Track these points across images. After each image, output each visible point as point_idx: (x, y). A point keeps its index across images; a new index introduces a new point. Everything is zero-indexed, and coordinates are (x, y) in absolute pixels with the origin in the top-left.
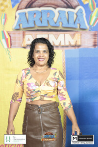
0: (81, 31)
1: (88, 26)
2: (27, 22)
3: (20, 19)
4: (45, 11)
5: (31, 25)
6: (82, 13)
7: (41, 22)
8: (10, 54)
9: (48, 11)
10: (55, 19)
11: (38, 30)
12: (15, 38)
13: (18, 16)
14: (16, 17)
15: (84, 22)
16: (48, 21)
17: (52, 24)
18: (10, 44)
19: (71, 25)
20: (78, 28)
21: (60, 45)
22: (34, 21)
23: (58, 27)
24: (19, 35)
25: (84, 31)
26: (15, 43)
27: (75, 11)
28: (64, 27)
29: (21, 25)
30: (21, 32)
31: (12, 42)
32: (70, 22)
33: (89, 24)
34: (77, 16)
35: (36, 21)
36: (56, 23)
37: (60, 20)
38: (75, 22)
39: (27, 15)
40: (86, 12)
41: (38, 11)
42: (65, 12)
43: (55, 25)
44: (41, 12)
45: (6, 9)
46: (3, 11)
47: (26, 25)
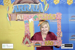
0: (41, 13)
1: (43, 11)
3: (15, 9)
4: (25, 5)
5: (19, 11)
6: (41, 6)
7: (24, 10)
8: (10, 23)
9: (27, 5)
10: (30, 8)
11: (22, 13)
12: (13, 16)
13: (14, 7)
14: (13, 8)
15: (42, 9)
16: (27, 9)
17: (28, 10)
18: (11, 19)
19: (36, 11)
20: (40, 12)
22: (21, 9)
23: (31, 12)
25: (42, 13)
26: (13, 18)
27: (38, 5)
28: (34, 12)
29: (15, 11)
30: (15, 14)
31: (12, 18)
32: (36, 9)
33: (44, 10)
34: (39, 7)
35: (22, 9)
36: (30, 10)
38: (38, 10)
39: (18, 7)
40: (43, 5)
41: (22, 5)
42: (34, 5)
43: (30, 11)
44: (24, 6)
45: (9, 4)
46: (8, 5)
47: (17, 11)
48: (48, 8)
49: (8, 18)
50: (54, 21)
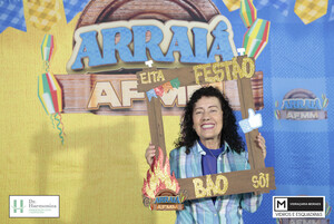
2: (99, 53)
3: (83, 48)
4: (140, 28)
5: (109, 59)
6: (225, 31)
7: (133, 53)
8: (60, 126)
10: (164, 46)
11: (124, 72)
12: (73, 90)
13: (79, 41)
14: (74, 43)
15: (230, 50)
16: (147, 49)
18: (62, 104)
19: (201, 58)
21: (175, 103)
22: (116, 51)
23: (170, 63)
24: (81, 83)
26: (73, 101)
27: (210, 27)
29: (86, 61)
30: (86, 76)
31: (66, 98)
32: (197, 52)
34: (214, 38)
35: (120, 51)
36: (165, 55)
37: (174, 48)
38: (208, 52)
39: (100, 36)
41: (124, 29)
42: (187, 29)
43: (164, 59)
44: (132, 31)
45: (54, 26)
46: (46, 29)
47: (99, 61)
48: (265, 43)
49: (47, 98)
50: (296, 114)
